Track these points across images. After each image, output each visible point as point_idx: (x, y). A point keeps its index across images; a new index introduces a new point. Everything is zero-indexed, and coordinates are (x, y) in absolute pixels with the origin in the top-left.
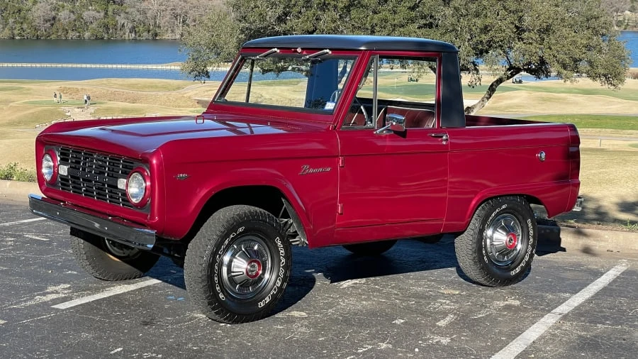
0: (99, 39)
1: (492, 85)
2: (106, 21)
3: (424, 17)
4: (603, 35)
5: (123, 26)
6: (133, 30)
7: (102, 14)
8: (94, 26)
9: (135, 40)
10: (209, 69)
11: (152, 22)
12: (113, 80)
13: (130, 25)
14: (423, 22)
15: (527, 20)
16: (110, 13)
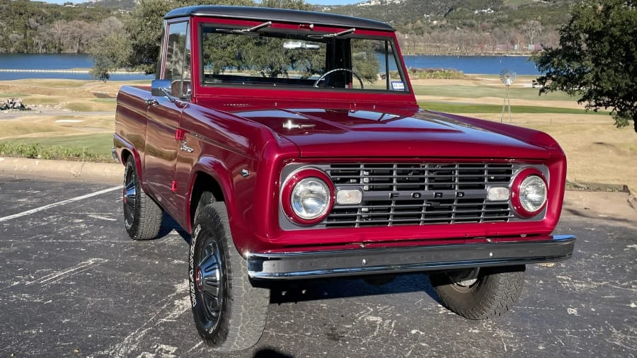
0: (20, 53)
2: (25, 41)
5: (37, 44)
6: (44, 47)
7: (23, 36)
8: (17, 43)
9: (46, 53)
10: (109, 73)
11: (57, 42)
12: (34, 80)
13: (42, 44)
16: (28, 35)
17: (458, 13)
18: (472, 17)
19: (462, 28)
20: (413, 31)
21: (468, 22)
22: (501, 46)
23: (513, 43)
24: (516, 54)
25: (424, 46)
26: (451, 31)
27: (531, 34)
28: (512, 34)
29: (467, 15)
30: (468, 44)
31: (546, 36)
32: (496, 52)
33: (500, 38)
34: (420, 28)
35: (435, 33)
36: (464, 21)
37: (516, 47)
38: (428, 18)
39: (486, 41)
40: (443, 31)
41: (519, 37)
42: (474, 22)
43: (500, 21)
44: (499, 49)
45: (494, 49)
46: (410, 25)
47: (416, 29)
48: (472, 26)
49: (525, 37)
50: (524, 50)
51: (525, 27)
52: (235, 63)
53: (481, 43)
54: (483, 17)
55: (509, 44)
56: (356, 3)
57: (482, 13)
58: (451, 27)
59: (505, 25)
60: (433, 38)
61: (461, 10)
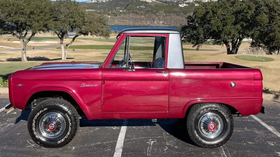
1: (74, 38)
3: (55, 18)
4: (104, 24)
14: (54, 19)
15: (86, 19)
17: (131, 7)
18: (136, 9)
19: (132, 14)
20: (112, 14)
21: (135, 11)
22: (149, 22)
23: (154, 20)
24: (155, 25)
25: (118, 21)
26: (128, 15)
27: (161, 17)
28: (153, 16)
29: (134, 8)
30: (136, 21)
31: (166, 18)
32: (147, 24)
33: (148, 18)
34: (115, 13)
35: (122, 16)
36: (133, 10)
37: (155, 22)
38: (118, 9)
39: (143, 19)
40: (125, 15)
41: (156, 18)
42: (137, 11)
43: (148, 11)
44: (148, 23)
45: (146, 23)
46: (110, 12)
47: (113, 14)
48: (136, 13)
49: (158, 18)
50: (158, 23)
51: (158, 14)
52: (44, 29)
53: (141, 20)
54: (141, 9)
55: (152, 21)
56: (86, 1)
57: (140, 8)
58: (128, 13)
59: (150, 13)
60: (122, 18)
61: (131, 6)
